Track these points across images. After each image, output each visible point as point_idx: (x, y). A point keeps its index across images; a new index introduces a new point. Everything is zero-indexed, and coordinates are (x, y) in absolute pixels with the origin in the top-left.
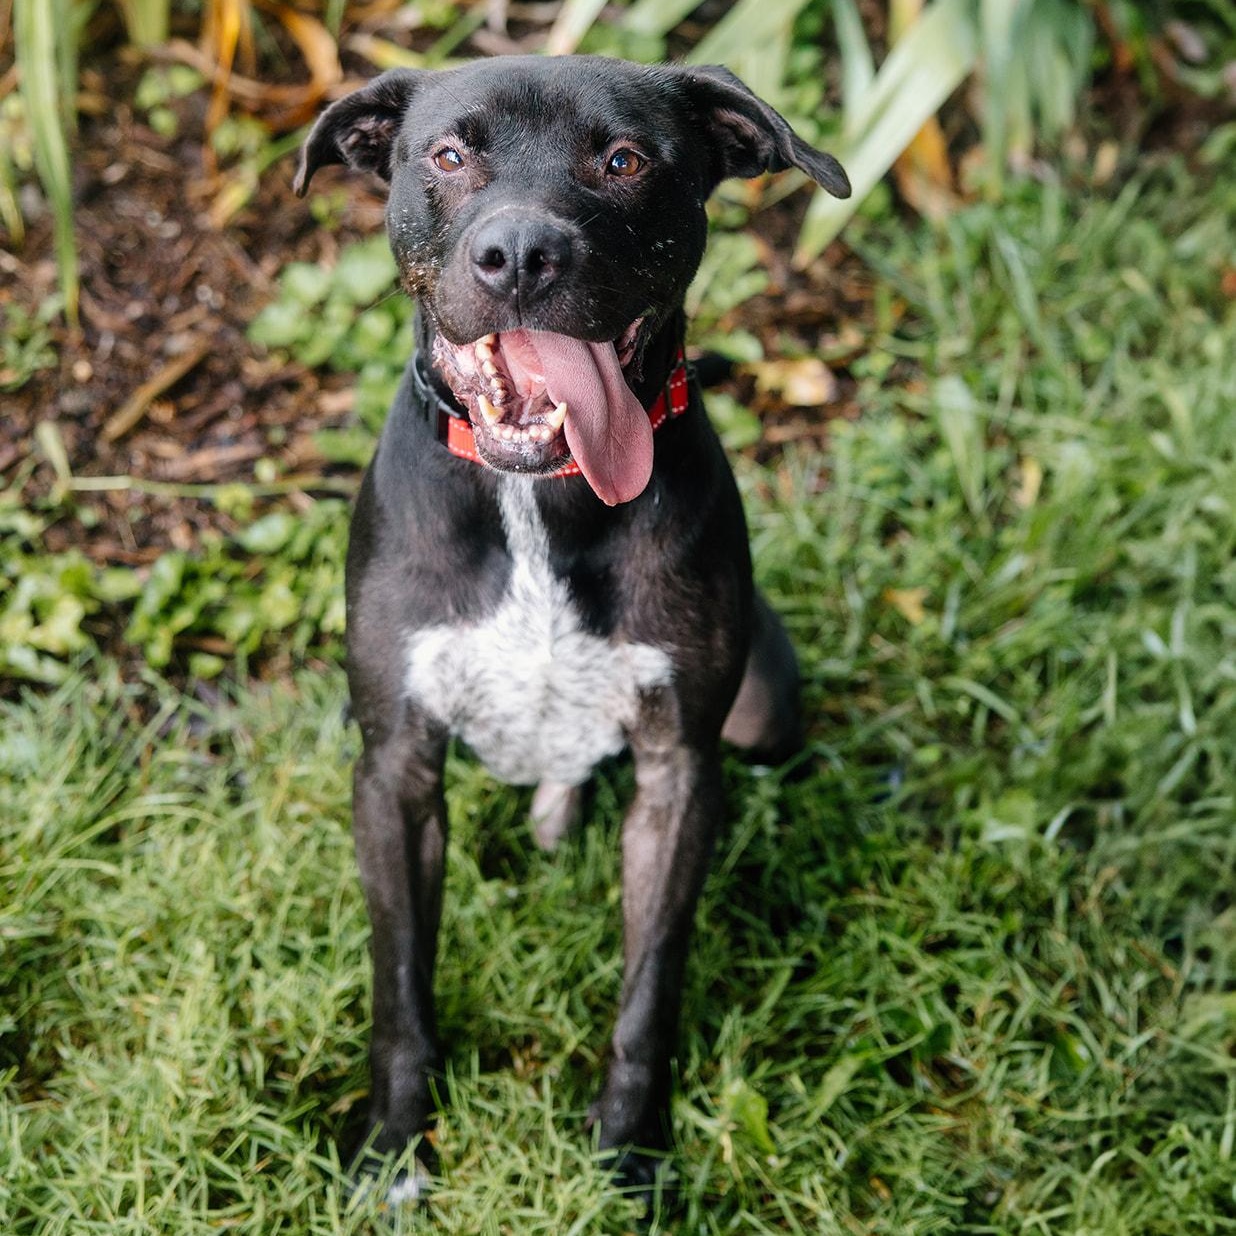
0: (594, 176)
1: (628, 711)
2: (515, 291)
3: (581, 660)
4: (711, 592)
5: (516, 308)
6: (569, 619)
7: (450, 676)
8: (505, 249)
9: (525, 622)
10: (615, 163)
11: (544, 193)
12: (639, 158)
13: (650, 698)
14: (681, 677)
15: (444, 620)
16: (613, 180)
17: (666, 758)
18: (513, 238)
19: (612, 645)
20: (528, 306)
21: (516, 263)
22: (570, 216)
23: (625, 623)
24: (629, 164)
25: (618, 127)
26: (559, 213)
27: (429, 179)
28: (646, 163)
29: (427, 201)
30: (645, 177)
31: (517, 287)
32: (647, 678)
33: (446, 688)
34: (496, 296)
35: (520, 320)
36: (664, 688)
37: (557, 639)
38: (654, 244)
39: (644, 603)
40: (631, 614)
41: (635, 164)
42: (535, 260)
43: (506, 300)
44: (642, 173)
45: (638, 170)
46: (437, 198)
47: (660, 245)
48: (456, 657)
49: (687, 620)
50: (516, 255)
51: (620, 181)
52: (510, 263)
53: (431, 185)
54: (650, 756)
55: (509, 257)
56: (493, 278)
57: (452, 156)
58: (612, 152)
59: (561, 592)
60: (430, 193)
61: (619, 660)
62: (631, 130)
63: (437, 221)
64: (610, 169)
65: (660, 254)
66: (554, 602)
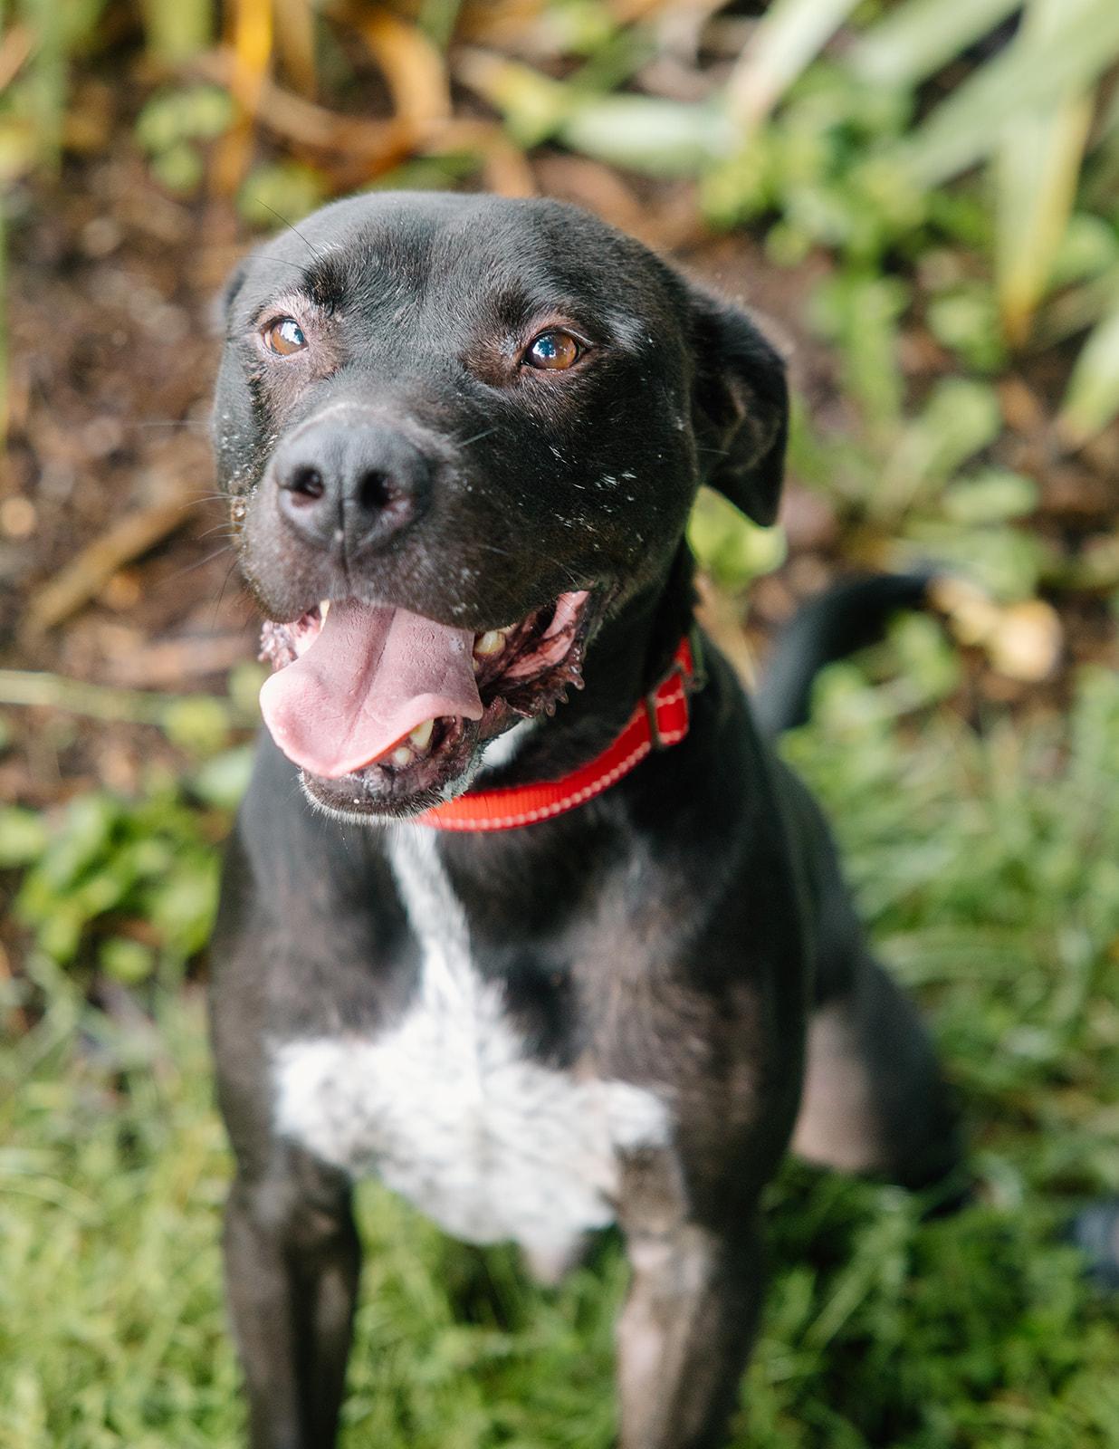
0: (499, 366)
1: (608, 1178)
2: (339, 536)
3: (529, 1101)
4: (726, 1013)
5: (342, 563)
6: (503, 1042)
7: (342, 1110)
8: (324, 466)
9: (439, 1041)
10: (537, 350)
11: (410, 389)
12: (577, 343)
13: (636, 1162)
14: (682, 1135)
15: (324, 1032)
16: (531, 375)
17: (668, 1238)
18: (337, 453)
19: (575, 1082)
20: (360, 561)
21: (340, 491)
22: (444, 427)
23: (596, 1051)
24: (560, 353)
25: (543, 293)
26: (424, 419)
27: (253, 365)
28: (588, 350)
29: (252, 399)
30: (585, 372)
31: (342, 527)
32: (629, 1135)
33: (337, 1125)
34: (312, 546)
35: (348, 581)
36: (657, 1151)
37: (487, 1070)
38: (598, 478)
39: (623, 1023)
40: (604, 1037)
41: (570, 351)
42: (373, 490)
43: (326, 550)
44: (580, 366)
45: (576, 360)
46: (264, 394)
47: (611, 480)
48: (347, 1085)
49: (690, 1053)
50: (340, 479)
51: (543, 377)
52: (331, 491)
53: (256, 375)
54: (646, 1235)
55: (330, 481)
56: (308, 516)
57: (288, 331)
58: (534, 331)
59: (492, 1000)
60: (256, 385)
61: (587, 1106)
62: (568, 300)
63: (264, 431)
64: (527, 356)
65: (614, 496)
66: (479, 1015)
